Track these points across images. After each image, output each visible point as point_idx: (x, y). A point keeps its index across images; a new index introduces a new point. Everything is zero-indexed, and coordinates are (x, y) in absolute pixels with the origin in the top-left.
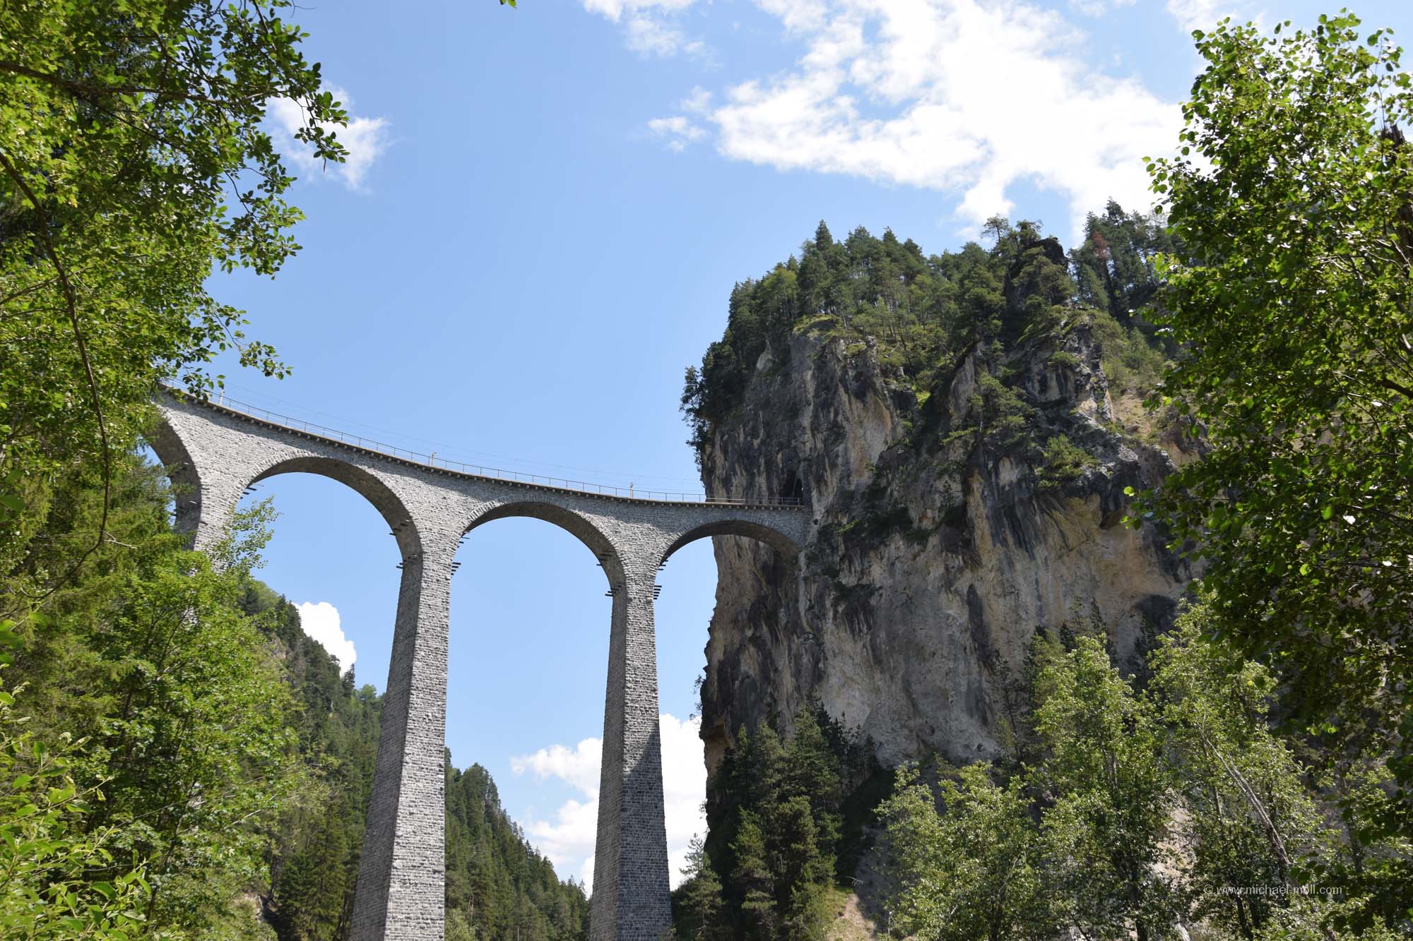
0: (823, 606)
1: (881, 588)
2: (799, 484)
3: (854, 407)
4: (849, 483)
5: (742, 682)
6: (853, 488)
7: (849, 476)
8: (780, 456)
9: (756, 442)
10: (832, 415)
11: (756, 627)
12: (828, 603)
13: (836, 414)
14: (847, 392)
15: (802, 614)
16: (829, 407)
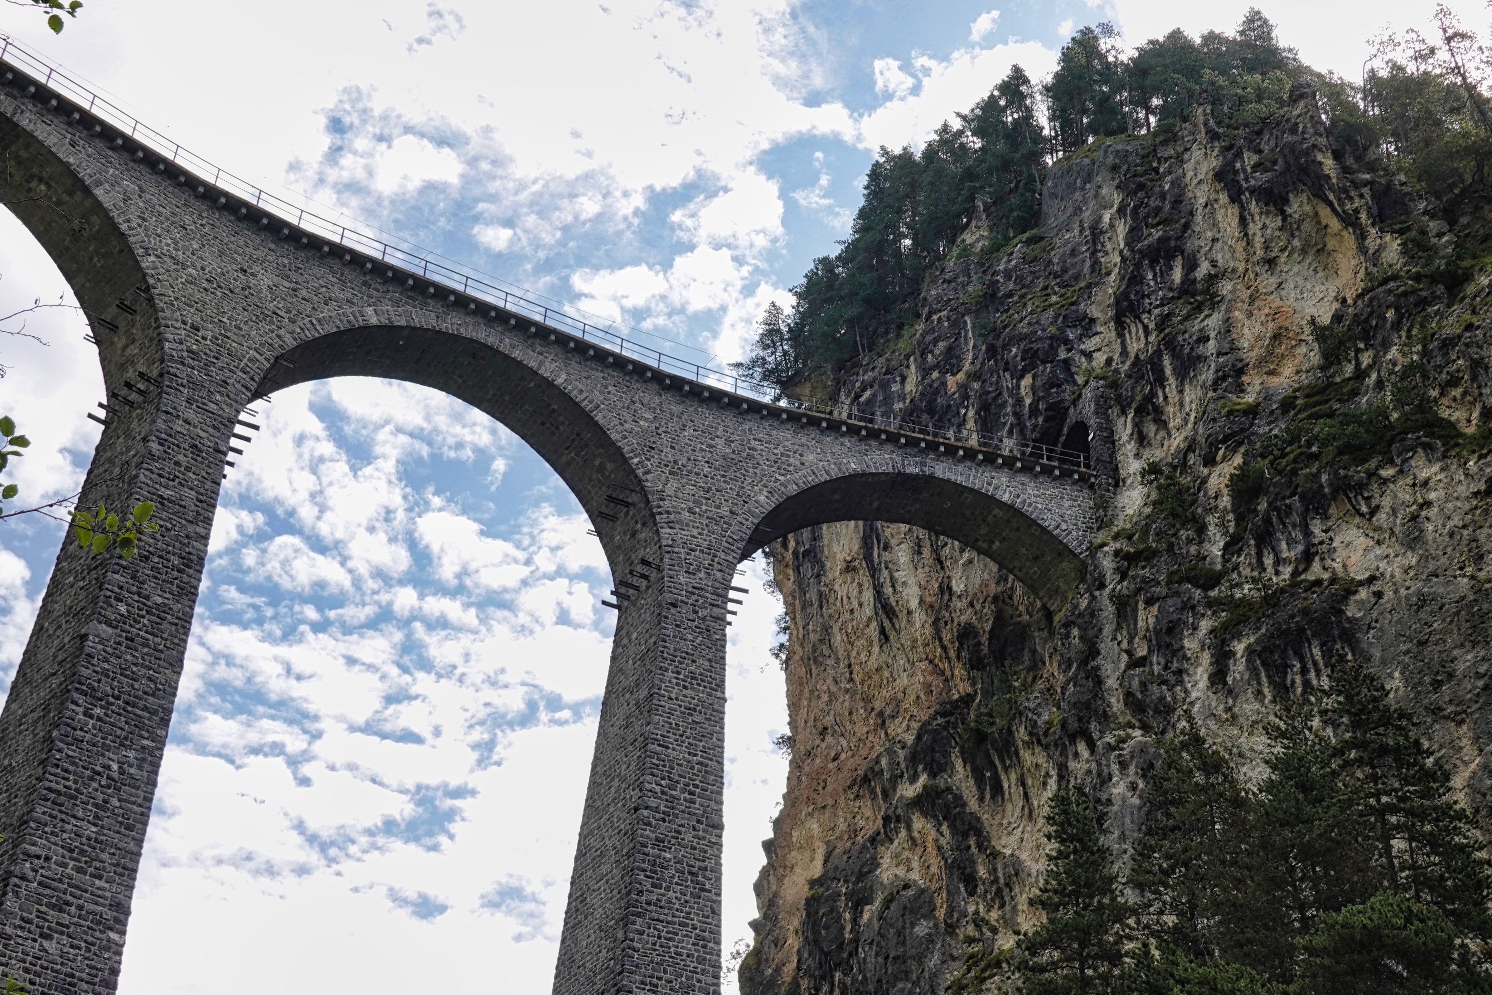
0: (1178, 653)
1: (1372, 579)
2: (1081, 428)
3: (1254, 228)
4: (1240, 389)
5: (888, 902)
6: (1250, 398)
7: (1240, 372)
8: (1027, 381)
9: (952, 382)
10: (1177, 275)
11: (935, 769)
12: (1190, 644)
13: (1191, 265)
14: (1235, 198)
15: (1111, 683)
16: (1170, 257)
